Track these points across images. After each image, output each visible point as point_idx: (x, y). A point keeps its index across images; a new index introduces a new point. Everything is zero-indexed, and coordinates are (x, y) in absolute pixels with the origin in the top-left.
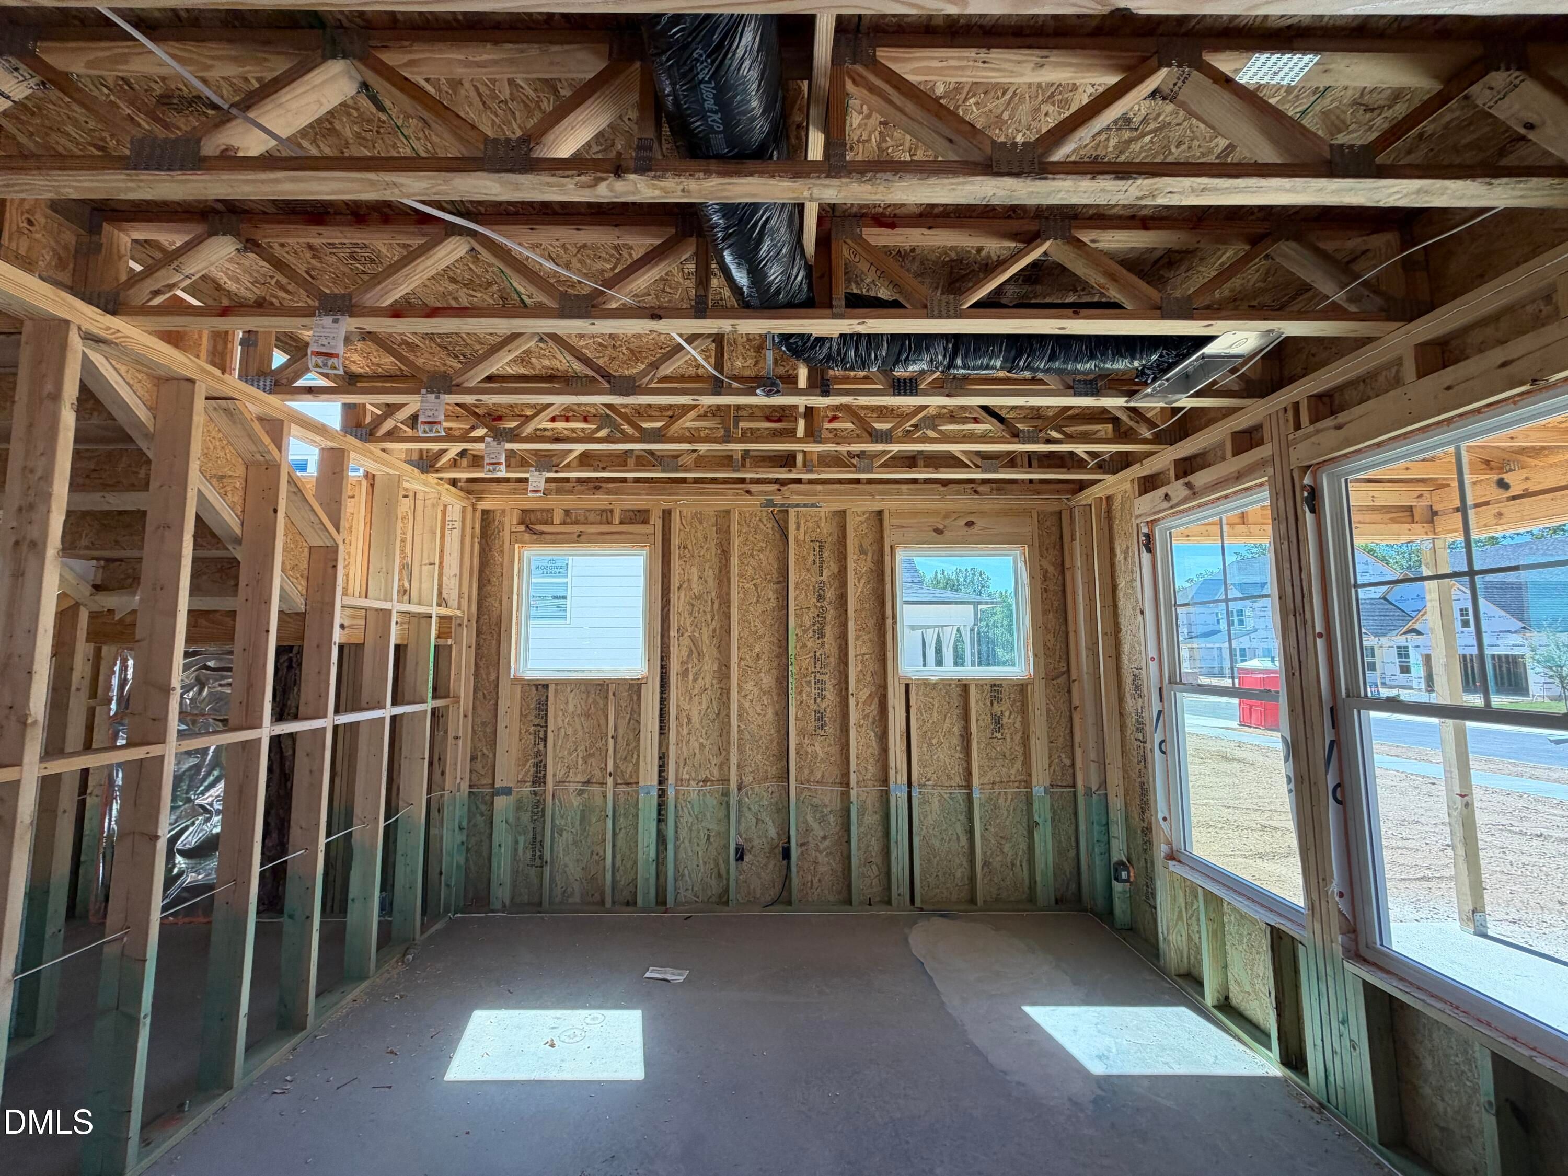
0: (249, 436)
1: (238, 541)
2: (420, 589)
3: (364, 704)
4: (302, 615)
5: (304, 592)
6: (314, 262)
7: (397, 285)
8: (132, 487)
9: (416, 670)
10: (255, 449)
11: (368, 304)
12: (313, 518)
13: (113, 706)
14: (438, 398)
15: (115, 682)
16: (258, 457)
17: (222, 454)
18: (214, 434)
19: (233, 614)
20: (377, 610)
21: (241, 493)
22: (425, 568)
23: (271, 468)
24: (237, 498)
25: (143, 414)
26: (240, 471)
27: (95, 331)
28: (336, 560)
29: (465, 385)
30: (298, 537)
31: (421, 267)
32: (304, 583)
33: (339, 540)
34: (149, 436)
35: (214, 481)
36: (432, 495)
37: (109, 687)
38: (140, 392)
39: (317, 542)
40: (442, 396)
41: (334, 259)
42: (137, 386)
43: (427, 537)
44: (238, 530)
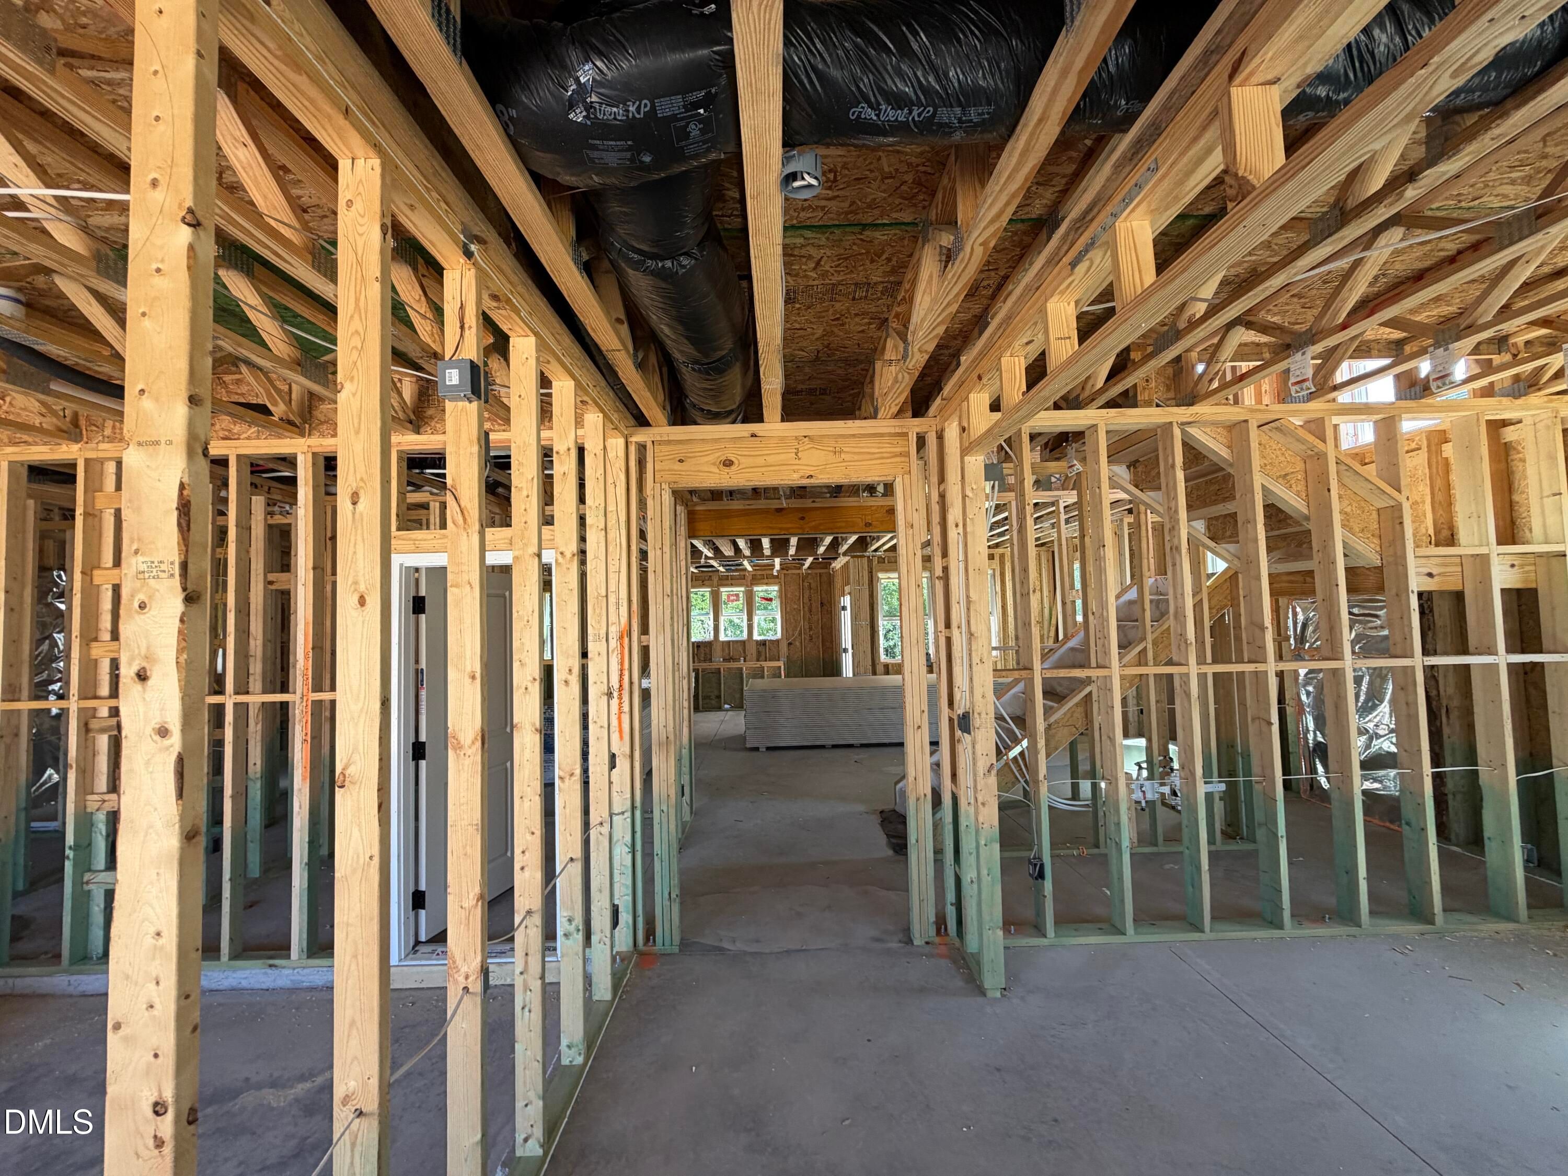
0: (1298, 440)
1: (1307, 518)
2: (1544, 526)
3: (1471, 649)
4: (1380, 569)
5: (1378, 549)
6: (1303, 300)
7: (1345, 301)
8: (1225, 500)
9: (1553, 615)
10: (1304, 447)
11: (1327, 327)
12: (1370, 486)
13: (1292, 641)
14: (1446, 350)
15: (1290, 623)
16: (1310, 452)
17: (1283, 459)
18: (1274, 447)
19: (1311, 573)
20: (1472, 556)
21: (1303, 482)
22: (1549, 501)
23: (1321, 457)
24: (1301, 487)
25: (1224, 453)
26: (1300, 466)
27: (1185, 420)
28: (1401, 517)
29: (1480, 322)
30: (1363, 504)
31: (1363, 273)
32: (1376, 541)
33: (1402, 498)
34: (1231, 465)
35: (1280, 480)
36: (1544, 416)
37: (1287, 628)
38: (1221, 439)
39: (1381, 504)
40: (1451, 346)
41: (1315, 292)
42: (1218, 437)
43: (1544, 465)
44: (1306, 511)
